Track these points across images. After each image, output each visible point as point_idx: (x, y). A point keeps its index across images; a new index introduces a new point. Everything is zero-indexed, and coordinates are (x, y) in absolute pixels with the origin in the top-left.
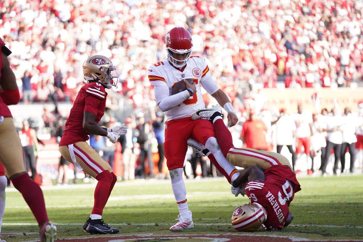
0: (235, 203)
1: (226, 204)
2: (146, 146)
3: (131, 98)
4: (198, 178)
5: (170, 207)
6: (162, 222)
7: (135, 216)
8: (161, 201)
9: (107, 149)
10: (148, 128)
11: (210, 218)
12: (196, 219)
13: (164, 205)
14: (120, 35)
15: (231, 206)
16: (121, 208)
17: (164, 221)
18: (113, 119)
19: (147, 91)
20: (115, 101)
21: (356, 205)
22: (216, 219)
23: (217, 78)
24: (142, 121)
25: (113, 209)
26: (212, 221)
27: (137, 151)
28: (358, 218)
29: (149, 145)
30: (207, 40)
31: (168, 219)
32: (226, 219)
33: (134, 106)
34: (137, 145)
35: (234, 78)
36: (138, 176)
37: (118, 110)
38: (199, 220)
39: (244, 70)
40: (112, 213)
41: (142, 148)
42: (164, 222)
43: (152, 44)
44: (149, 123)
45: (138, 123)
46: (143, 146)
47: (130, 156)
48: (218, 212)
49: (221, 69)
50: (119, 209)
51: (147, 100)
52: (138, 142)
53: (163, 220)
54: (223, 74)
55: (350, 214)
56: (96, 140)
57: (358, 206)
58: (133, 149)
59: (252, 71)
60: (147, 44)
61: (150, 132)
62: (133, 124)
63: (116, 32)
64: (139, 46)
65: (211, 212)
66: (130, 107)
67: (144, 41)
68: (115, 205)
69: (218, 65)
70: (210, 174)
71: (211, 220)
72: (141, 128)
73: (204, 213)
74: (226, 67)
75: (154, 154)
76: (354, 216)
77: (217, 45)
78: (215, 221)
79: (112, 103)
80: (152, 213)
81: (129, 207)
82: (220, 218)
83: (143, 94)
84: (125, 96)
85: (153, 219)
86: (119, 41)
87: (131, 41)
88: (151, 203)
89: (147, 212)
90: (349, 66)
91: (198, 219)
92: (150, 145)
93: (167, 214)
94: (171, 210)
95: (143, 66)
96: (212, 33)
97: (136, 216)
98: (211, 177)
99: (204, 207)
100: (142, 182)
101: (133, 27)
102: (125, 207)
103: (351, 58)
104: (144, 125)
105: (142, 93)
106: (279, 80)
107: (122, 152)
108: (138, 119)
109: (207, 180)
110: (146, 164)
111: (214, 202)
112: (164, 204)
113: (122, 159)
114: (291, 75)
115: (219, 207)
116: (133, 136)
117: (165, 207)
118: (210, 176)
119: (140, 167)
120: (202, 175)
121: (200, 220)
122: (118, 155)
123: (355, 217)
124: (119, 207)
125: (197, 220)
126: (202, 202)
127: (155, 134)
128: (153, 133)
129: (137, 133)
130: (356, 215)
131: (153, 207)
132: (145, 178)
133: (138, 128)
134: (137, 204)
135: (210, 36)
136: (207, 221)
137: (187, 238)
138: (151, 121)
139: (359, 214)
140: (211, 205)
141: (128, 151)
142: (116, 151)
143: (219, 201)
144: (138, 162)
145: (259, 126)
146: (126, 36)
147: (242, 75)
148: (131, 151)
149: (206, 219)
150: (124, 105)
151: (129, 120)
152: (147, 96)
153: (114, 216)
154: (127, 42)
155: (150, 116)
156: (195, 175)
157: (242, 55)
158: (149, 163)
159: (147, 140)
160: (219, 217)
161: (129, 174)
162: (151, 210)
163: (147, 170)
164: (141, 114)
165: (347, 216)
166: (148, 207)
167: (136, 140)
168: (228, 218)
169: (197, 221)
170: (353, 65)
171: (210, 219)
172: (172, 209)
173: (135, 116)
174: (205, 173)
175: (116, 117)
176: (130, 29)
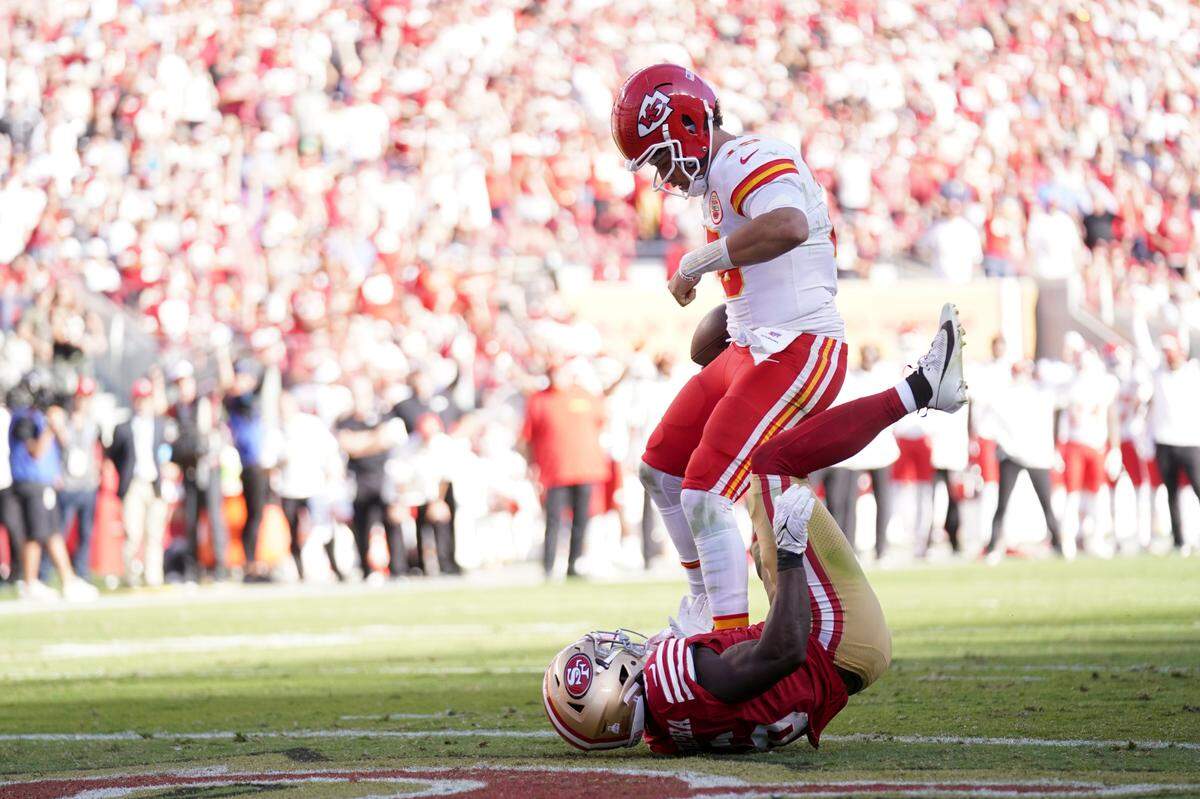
0: (501, 662)
1: (468, 666)
2: (203, 474)
3: (153, 311)
4: (378, 578)
5: (286, 676)
6: (258, 726)
7: (167, 708)
8: (255, 658)
9: (71, 485)
10: (208, 415)
11: (419, 713)
12: (371, 717)
13: (263, 672)
14: (108, 102)
15: (487, 674)
16: (120, 680)
17: (264, 726)
18: (88, 384)
19: (204, 288)
20: (96, 323)
21: (895, 668)
22: (439, 715)
23: (438, 247)
24: (188, 390)
25: (91, 686)
26: (427, 723)
27: (172, 491)
28: (901, 709)
29: (211, 471)
30: (403, 121)
31: (279, 716)
32: (470, 715)
33: (162, 340)
34: (172, 471)
35: (496, 250)
36: (174, 574)
37: (108, 354)
38: (380, 720)
39: (527, 223)
40: (88, 698)
41: (188, 482)
42: (264, 729)
43: (218, 132)
44: (210, 396)
45: (174, 395)
46: (193, 474)
47: (147, 508)
48: (445, 694)
49: (449, 217)
50: (112, 685)
51: (204, 320)
52: (174, 459)
53: (263, 721)
54: (457, 234)
55: (876, 695)
56: (32, 455)
57: (900, 669)
58: (156, 485)
59: (551, 225)
60: (201, 134)
61: (216, 426)
62: (158, 401)
63: (96, 93)
64: (174, 138)
65: (420, 694)
66: (149, 344)
67: (192, 125)
68: (100, 672)
69: (437, 207)
70: (415, 564)
71: (421, 720)
72: (185, 413)
73: (396, 697)
74: (467, 211)
75: (227, 499)
76: (889, 704)
77: (433, 137)
78: (437, 722)
79: (87, 331)
80: (224, 698)
81: (146, 679)
82: (451, 714)
83: (193, 300)
84: (128, 308)
85: (227, 720)
86: (105, 124)
87: (148, 124)
88: (220, 663)
89: (207, 693)
90: (866, 211)
91: (378, 717)
92: (217, 471)
93: (276, 700)
94: (288, 688)
95: (188, 205)
96: (420, 99)
97: (173, 709)
98: (421, 577)
99: (398, 677)
100: (187, 592)
101: (154, 76)
102: (134, 678)
103: (876, 183)
104: (194, 403)
105: (187, 294)
106: (641, 256)
107: (121, 493)
108: (174, 383)
109: (408, 585)
110: (203, 534)
111: (432, 659)
112: (265, 666)
113: (120, 517)
114: (680, 237)
115: (450, 676)
116: (159, 441)
117: (267, 678)
118: (416, 573)
119: (181, 545)
120: (392, 570)
121: (386, 719)
122: (108, 505)
123: (891, 707)
124: (112, 679)
125: (374, 720)
126: (391, 660)
127: (233, 434)
128: (226, 432)
129: (172, 431)
130: (895, 699)
131: (227, 676)
132: (198, 579)
133: (173, 412)
134: (175, 666)
135: (411, 108)
136: (409, 724)
137: (344, 780)
138: (216, 390)
139: (903, 697)
140: (422, 670)
141: (139, 490)
142: (101, 489)
143: (450, 658)
144: (176, 528)
145: (579, 406)
146: (129, 106)
147: (520, 238)
148: (149, 491)
149: (403, 716)
150: (127, 335)
151: (144, 386)
152: (202, 305)
153: (96, 710)
154: (132, 124)
155: (217, 375)
156: (366, 568)
157: (519, 174)
158: (211, 530)
159: (207, 452)
160: (448, 711)
161: (145, 568)
162: (220, 688)
163: (205, 554)
164: (183, 369)
165: (866, 701)
166: (209, 678)
167: (166, 453)
168: (478, 713)
169: (373, 723)
170: (881, 208)
171: (420, 717)
172: (290, 683)
173: (165, 373)
174: (400, 563)
175: (99, 376)
176: (143, 84)
